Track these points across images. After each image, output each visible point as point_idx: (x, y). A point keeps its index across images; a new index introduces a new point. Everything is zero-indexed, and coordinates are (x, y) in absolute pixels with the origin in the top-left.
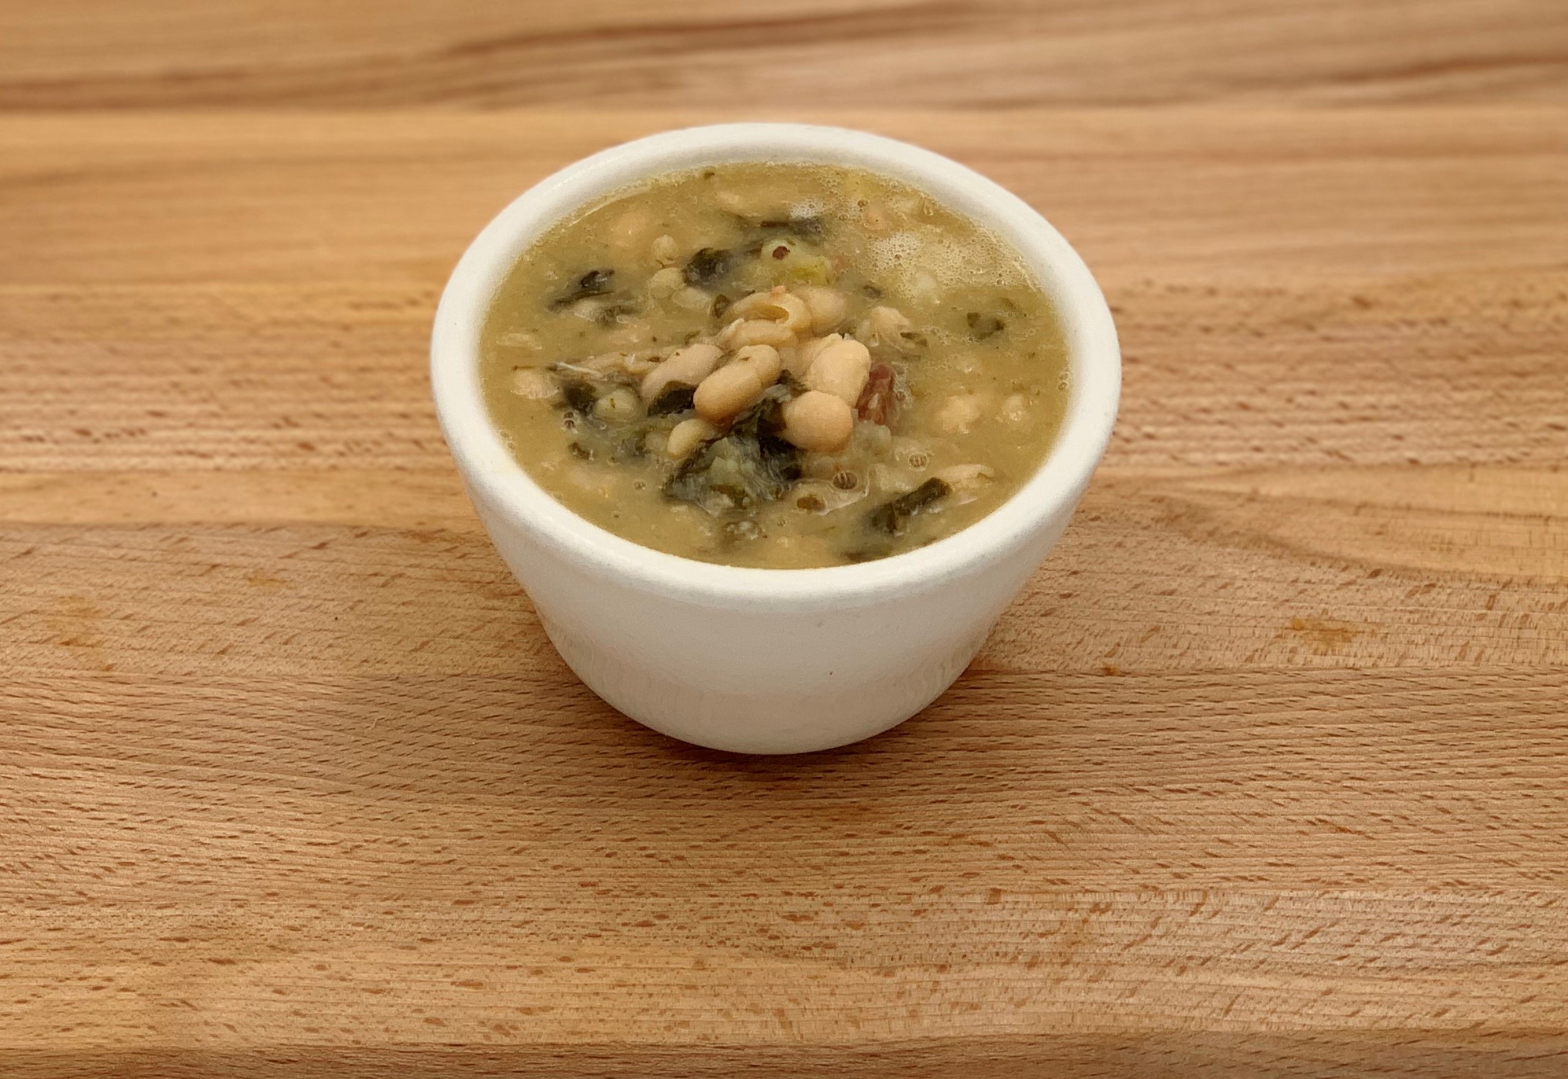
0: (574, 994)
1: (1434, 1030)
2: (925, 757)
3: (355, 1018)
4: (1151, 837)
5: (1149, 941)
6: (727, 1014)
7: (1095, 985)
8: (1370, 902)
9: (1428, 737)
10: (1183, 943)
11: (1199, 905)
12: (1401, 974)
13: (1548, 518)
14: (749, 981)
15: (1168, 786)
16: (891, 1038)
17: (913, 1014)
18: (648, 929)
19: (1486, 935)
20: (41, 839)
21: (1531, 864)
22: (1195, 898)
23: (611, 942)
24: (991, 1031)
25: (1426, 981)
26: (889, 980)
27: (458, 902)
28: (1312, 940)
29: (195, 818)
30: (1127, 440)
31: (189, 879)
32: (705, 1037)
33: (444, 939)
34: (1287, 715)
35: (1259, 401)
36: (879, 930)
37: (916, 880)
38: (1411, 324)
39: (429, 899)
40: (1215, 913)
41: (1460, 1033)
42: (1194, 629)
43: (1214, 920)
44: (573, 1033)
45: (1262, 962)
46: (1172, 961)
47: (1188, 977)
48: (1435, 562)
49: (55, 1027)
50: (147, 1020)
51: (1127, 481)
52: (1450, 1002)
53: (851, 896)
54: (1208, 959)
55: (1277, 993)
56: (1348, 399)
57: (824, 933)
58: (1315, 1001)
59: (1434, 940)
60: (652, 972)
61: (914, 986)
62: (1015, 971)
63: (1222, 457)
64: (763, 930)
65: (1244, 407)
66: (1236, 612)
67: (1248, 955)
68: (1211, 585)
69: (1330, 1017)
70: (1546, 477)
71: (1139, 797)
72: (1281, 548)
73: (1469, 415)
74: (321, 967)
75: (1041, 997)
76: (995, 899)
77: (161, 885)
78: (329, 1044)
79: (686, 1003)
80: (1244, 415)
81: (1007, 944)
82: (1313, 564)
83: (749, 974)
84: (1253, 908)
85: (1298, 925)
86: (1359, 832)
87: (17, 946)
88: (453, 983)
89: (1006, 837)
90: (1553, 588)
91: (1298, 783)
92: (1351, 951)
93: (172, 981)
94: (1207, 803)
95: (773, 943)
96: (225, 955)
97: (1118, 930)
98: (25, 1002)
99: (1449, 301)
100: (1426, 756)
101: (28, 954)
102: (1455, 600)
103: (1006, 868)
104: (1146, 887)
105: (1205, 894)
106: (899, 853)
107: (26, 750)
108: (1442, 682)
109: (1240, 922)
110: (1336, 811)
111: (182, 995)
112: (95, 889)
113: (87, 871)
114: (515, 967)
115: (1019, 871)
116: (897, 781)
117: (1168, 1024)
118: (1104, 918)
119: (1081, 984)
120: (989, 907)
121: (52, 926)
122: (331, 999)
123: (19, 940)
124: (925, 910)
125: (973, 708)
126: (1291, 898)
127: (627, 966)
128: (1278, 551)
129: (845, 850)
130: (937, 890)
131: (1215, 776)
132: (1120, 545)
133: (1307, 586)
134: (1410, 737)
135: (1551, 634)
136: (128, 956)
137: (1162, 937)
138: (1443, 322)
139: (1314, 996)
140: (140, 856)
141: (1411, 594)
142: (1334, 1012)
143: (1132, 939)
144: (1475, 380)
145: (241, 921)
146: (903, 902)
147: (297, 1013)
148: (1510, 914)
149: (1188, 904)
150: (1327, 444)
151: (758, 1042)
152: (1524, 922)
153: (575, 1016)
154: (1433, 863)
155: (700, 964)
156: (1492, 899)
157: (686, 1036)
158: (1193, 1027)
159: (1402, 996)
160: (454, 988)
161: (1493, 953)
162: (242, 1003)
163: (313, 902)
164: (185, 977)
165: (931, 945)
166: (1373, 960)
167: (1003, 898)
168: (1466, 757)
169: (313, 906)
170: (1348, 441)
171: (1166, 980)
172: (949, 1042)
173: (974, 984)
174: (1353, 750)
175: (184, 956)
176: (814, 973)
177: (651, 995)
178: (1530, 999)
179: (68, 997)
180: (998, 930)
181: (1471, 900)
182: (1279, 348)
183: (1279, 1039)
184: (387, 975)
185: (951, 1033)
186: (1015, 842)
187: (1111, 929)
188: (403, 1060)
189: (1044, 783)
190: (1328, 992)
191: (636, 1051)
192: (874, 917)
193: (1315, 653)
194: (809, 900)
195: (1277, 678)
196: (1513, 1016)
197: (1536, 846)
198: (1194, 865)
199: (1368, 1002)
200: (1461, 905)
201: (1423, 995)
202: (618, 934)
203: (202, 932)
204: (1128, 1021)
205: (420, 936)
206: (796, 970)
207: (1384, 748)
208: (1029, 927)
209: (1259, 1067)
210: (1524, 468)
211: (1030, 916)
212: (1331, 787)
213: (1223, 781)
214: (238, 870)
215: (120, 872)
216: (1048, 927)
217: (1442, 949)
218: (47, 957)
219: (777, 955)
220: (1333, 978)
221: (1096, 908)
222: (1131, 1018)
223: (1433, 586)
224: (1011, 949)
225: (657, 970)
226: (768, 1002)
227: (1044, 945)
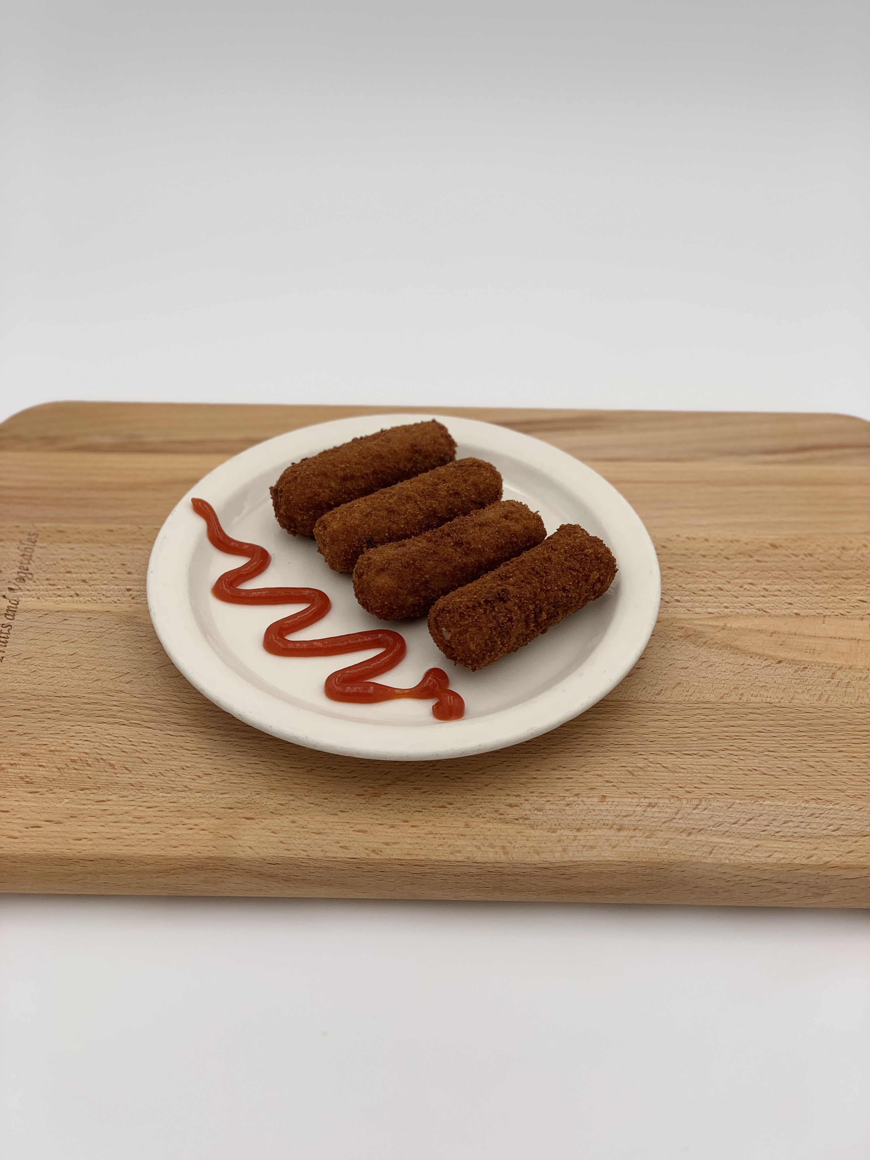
0: (409, 837)
1: (807, 865)
2: (573, 737)
3: (308, 845)
4: (676, 774)
5: (674, 821)
6: (479, 848)
7: (649, 840)
8: (777, 806)
9: (804, 734)
10: (690, 822)
11: (698, 805)
12: (791, 839)
13: (859, 640)
14: (489, 833)
15: (684, 752)
16: (553, 860)
17: (565, 850)
18: (443, 809)
19: (831, 822)
20: (169, 762)
21: (851, 791)
22: (696, 802)
23: (426, 814)
24: (600, 859)
25: (803, 843)
26: (554, 835)
27: (357, 795)
28: (750, 822)
29: (240, 755)
30: (668, 602)
31: (235, 781)
32: (469, 858)
33: (350, 811)
34: (739, 722)
35: (728, 587)
36: (550, 812)
37: (567, 790)
38: (797, 556)
39: (344, 793)
40: (705, 809)
41: (819, 867)
42: (696, 684)
43: (704, 812)
44: (408, 854)
45: (727, 832)
46: (684, 830)
47: (692, 838)
48: (808, 658)
49: (170, 846)
50: (213, 843)
51: (668, 619)
52: (814, 852)
53: (537, 797)
54: (701, 830)
55: (733, 846)
56: (767, 587)
57: (524, 813)
58: (751, 850)
59: (807, 824)
60: (445, 828)
61: (566, 837)
62: (612, 832)
63: (710, 610)
64: (497, 811)
65: (721, 589)
66: (716, 677)
67: (720, 828)
68: (704, 665)
69: (758, 857)
70: (858, 622)
71: (671, 756)
72: (736, 650)
73: (822, 595)
74: (293, 822)
75: (624, 844)
76: (603, 800)
77: (223, 784)
78: (295, 856)
79: (460, 842)
80: (720, 592)
81: (608, 820)
82: (751, 657)
83: (490, 830)
84: (722, 807)
85: (743, 816)
86: (772, 775)
87: (155, 809)
88: (354, 831)
89: (609, 772)
90: (861, 670)
91: (744, 752)
92: (768, 828)
93: (226, 826)
94: (702, 760)
95: (501, 817)
96: (250, 815)
97: (660, 815)
98: (157, 834)
99: (813, 546)
100: (804, 742)
101: (160, 813)
102: (816, 674)
103: (609, 786)
104: (673, 796)
105: (701, 801)
106: (560, 778)
107: (165, 723)
108: (811, 710)
109: (716, 813)
110: (761, 766)
111: (229, 833)
112: (192, 785)
113: (189, 777)
114: (382, 824)
115: (615, 788)
116: (560, 747)
117: (683, 858)
118: (653, 810)
119: (643, 839)
120: (601, 803)
121: (172, 801)
122: (298, 836)
123: (156, 807)
124: (571, 804)
125: (595, 716)
126: (740, 804)
127: (434, 825)
128: (736, 651)
129: (535, 776)
130: (577, 795)
131: (705, 748)
132: (663, 647)
133: (749, 667)
134: (796, 734)
135: (861, 690)
136: (205, 815)
137: (680, 819)
138: (811, 555)
139: (751, 847)
140: (214, 771)
141: (796, 671)
142: (761, 855)
143: (666, 819)
144: (825, 580)
145: (258, 801)
146: (562, 800)
147: (281, 842)
148: (842, 813)
149: (692, 805)
150: (758, 606)
151: (493, 860)
152: (848, 817)
153: (409, 847)
154: (806, 790)
155: (467, 826)
156: (834, 807)
157: (459, 857)
158: (694, 860)
159: (792, 849)
160: (354, 833)
161: (834, 831)
162: (256, 837)
163: (291, 793)
164: (231, 825)
165: (573, 819)
166: (778, 832)
167: (607, 800)
168: (822, 743)
169: (291, 795)
170: (767, 605)
171: (682, 838)
172: (581, 863)
173: (593, 838)
174: (769, 738)
175: (231, 815)
176: (520, 830)
177: (444, 838)
178: (851, 852)
179: (177, 833)
180: (605, 814)
181: (824, 807)
182: (736, 564)
183: (734, 867)
184: (323, 826)
185: (582, 859)
186: (613, 775)
187: (656, 815)
188: (329, 865)
189: (627, 749)
190: (757, 846)
191: (436, 863)
192: (548, 806)
193: (752, 695)
194: (518, 798)
195: (734, 706)
196: (844, 859)
197: (853, 783)
198: (696, 787)
199: (776, 851)
200: (819, 809)
201: (802, 849)
202: (430, 811)
203: (240, 805)
205: (340, 810)
206: (511, 830)
207: (784, 738)
208: (619, 813)
209: (725, 879)
210: (848, 618)
211: (620, 808)
212: (759, 755)
213: (709, 750)
214: (257, 778)
215: (204, 777)
216: (627, 813)
217: (810, 828)
218: (168, 815)
219: (502, 822)
220: (759, 840)
221: (650, 805)
222: (666, 855)
223: (806, 668)
224: (610, 822)
225: (448, 827)
226: (498, 843)
227: (626, 821)
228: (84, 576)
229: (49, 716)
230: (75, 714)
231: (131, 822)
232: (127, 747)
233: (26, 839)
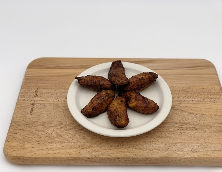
0: (116, 152)
1: (197, 157)
3: (95, 154)
4: (170, 138)
6: (130, 154)
8: (191, 145)
10: (173, 148)
12: (194, 152)
13: (207, 108)
15: (172, 133)
16: (146, 157)
17: (148, 155)
18: (123, 146)
19: (202, 148)
20: (67, 136)
21: (206, 141)
22: (175, 144)
24: (155, 157)
25: (197, 153)
26: (146, 151)
27: (105, 143)
28: (186, 148)
29: (81, 135)
31: (80, 140)
32: (128, 157)
33: (104, 147)
34: (183, 127)
35: (180, 97)
36: (145, 147)
37: (148, 142)
38: (194, 90)
39: (103, 143)
41: (200, 158)
42: (174, 118)
43: (176, 146)
44: (116, 156)
45: (181, 151)
46: (172, 150)
47: (174, 152)
48: (197, 112)
49: (67, 155)
50: (76, 154)
52: (199, 155)
53: (142, 143)
54: (176, 150)
55: (182, 154)
56: (188, 97)
57: (139, 147)
60: (123, 150)
61: (148, 152)
62: (157, 151)
63: (176, 102)
64: (134, 146)
66: (178, 117)
68: (176, 114)
69: (187, 156)
70: (207, 105)
71: (169, 134)
72: (182, 111)
73: (199, 99)
74: (92, 149)
75: (160, 154)
77: (78, 141)
78: (93, 157)
79: (127, 153)
81: (157, 148)
82: (185, 112)
83: (132, 151)
84: (180, 145)
85: (184, 147)
86: (190, 138)
87: (64, 147)
88: (105, 151)
89: (157, 138)
90: (208, 115)
91: (184, 133)
92: (189, 150)
93: (78, 150)
94: (176, 135)
95: (135, 148)
96: (83, 148)
97: (167, 147)
98: (64, 152)
99: (197, 88)
100: (196, 131)
102: (199, 116)
104: (170, 143)
106: (147, 139)
108: (197, 124)
109: (179, 147)
110: (188, 136)
111: (79, 152)
112: (71, 141)
114: (111, 149)
115: (158, 141)
117: (172, 156)
119: (164, 152)
120: (155, 145)
121: (67, 145)
122: (93, 152)
124: (149, 145)
126: (184, 144)
127: (121, 150)
130: (150, 143)
133: (185, 114)
134: (195, 129)
135: (208, 119)
136: (74, 148)
137: (171, 148)
138: (197, 90)
140: (76, 138)
141: (194, 115)
143: (169, 148)
144: (200, 95)
145: (85, 145)
146: (147, 144)
147: (90, 154)
148: (204, 146)
150: (186, 101)
151: (133, 157)
152: (206, 147)
153: (116, 154)
154: (197, 141)
155: (128, 150)
157: (126, 157)
158: (175, 157)
159: (194, 154)
161: (203, 150)
162: (85, 153)
164: (80, 150)
165: (150, 148)
166: (191, 151)
168: (200, 131)
169: (92, 143)
170: (188, 101)
171: (172, 152)
172: (151, 158)
173: (154, 152)
174: (189, 130)
175: (80, 148)
176: (139, 151)
177: (123, 152)
179: (69, 152)
181: (201, 145)
182: (182, 92)
183: (183, 158)
184: (98, 150)
188: (100, 158)
189: (160, 133)
190: (187, 154)
191: (122, 158)
192: (144, 145)
193: (186, 121)
194: (138, 143)
195: (182, 123)
196: (205, 156)
198: (174, 141)
199: (191, 155)
202: (120, 146)
203: (81, 146)
204: (168, 156)
205: (102, 146)
206: (137, 150)
207: (192, 130)
209: (181, 161)
210: (205, 104)
211: (159, 146)
212: (187, 134)
213: (177, 133)
214: (85, 140)
215: (74, 140)
217: (198, 150)
218: (67, 148)
220: (188, 152)
221: (165, 145)
223: (196, 115)
226: (134, 153)
227: (160, 148)
228: (48, 96)
229: (42, 126)
230: (47, 126)
231: (59, 150)
232: (58, 133)
233: (38, 154)
